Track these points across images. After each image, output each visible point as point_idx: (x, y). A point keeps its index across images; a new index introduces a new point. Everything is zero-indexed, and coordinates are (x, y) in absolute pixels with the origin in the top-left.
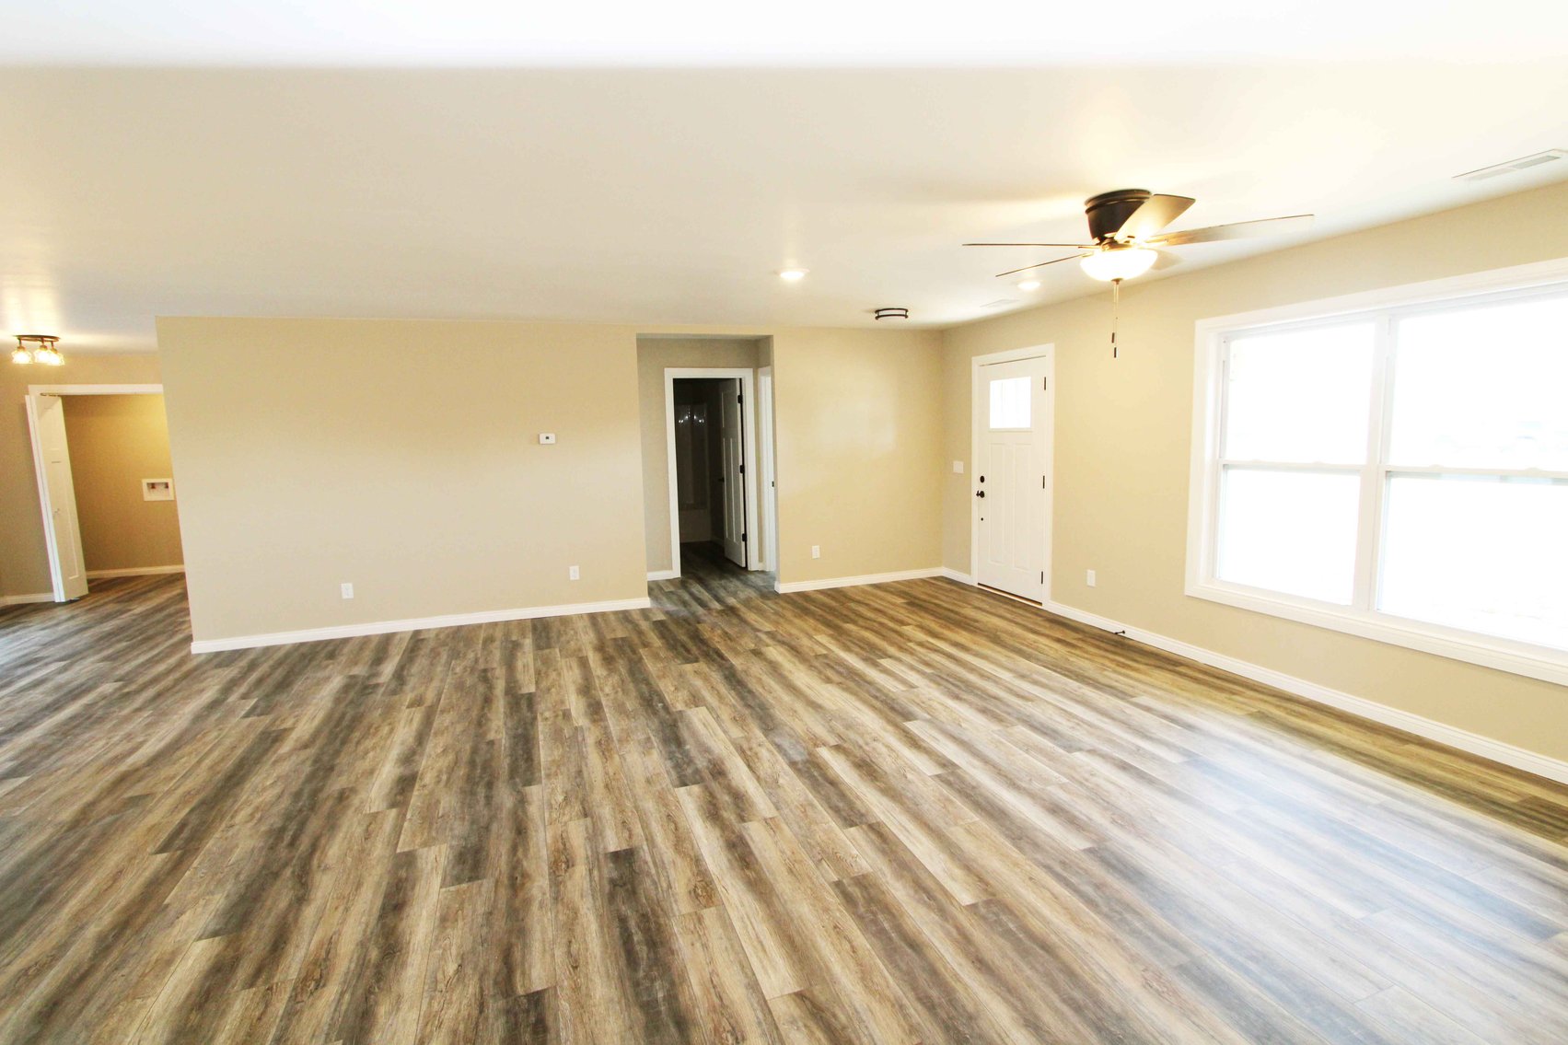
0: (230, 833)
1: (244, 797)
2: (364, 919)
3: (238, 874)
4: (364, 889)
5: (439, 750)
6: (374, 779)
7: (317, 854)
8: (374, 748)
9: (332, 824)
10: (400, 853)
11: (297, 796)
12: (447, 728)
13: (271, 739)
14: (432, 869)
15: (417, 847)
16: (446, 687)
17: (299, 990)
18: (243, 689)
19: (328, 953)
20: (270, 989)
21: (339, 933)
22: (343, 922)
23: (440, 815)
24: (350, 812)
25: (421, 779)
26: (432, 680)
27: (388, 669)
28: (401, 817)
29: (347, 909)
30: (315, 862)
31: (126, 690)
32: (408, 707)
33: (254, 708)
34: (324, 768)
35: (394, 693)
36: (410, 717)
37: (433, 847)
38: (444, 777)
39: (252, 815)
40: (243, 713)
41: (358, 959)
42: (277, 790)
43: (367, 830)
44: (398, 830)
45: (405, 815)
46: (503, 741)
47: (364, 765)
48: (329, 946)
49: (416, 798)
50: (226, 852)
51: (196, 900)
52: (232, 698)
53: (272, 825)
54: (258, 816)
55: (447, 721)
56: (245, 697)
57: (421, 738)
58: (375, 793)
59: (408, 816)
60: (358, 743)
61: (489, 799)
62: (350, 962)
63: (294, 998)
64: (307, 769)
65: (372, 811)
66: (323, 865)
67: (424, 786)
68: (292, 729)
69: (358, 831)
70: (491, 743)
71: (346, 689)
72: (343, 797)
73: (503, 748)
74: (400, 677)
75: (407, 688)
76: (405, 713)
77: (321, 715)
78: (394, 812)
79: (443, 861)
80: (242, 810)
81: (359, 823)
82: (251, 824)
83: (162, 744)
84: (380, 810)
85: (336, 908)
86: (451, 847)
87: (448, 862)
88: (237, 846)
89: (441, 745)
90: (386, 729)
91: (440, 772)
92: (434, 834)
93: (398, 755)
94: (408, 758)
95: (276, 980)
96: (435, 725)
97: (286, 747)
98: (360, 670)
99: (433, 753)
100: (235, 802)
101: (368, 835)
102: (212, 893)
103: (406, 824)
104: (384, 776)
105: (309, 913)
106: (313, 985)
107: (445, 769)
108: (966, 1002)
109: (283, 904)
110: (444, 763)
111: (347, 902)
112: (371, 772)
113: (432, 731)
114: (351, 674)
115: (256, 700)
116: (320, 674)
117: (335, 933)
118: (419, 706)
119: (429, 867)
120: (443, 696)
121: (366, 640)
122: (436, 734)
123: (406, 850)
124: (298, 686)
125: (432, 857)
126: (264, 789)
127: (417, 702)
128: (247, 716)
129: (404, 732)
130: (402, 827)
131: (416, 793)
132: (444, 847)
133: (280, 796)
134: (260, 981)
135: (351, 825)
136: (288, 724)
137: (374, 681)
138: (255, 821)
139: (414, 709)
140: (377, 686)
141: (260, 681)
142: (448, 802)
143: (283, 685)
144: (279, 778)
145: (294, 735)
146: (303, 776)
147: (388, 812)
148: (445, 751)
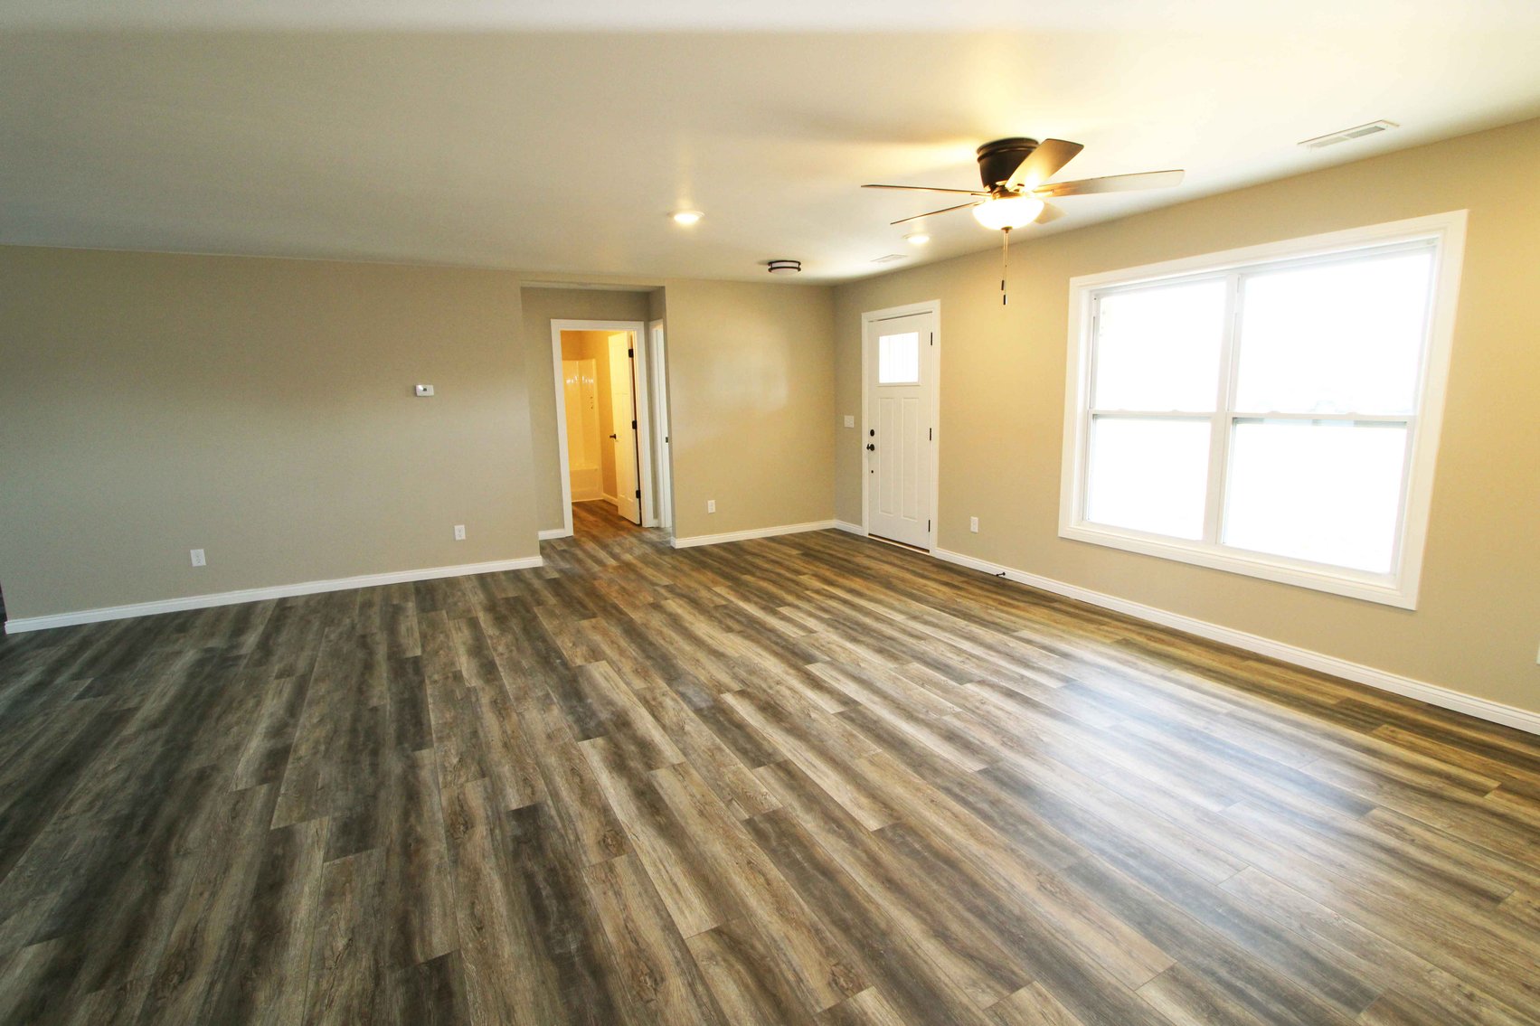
0: (64, 826)
1: (81, 785)
2: (234, 903)
3: (76, 870)
4: (234, 871)
5: (315, 720)
6: (240, 755)
7: (175, 840)
8: (238, 723)
9: (192, 806)
10: (275, 830)
11: (147, 779)
12: (323, 697)
13: (113, 721)
14: (313, 843)
15: (294, 822)
16: (320, 654)
17: (159, 986)
18: (75, 668)
19: (193, 942)
20: (124, 988)
21: (205, 920)
22: (210, 907)
23: (319, 786)
24: (213, 792)
25: (295, 751)
26: (302, 649)
27: (251, 640)
28: (274, 794)
29: (213, 894)
30: (173, 848)
32: (278, 677)
33: (89, 688)
34: (179, 748)
35: (260, 663)
36: (279, 689)
37: (313, 821)
38: (322, 748)
39: (91, 804)
40: (76, 694)
41: (230, 945)
42: (122, 775)
43: (234, 809)
44: (270, 807)
45: (278, 789)
46: (388, 707)
47: (225, 742)
48: (194, 936)
49: (290, 771)
50: (63, 845)
51: (23, 903)
52: (59, 681)
53: (118, 812)
54: (99, 804)
55: (323, 690)
56: (78, 676)
57: (293, 710)
58: (244, 767)
59: (283, 790)
60: (219, 718)
61: (374, 767)
62: (221, 949)
63: (154, 995)
64: (158, 749)
65: (239, 788)
66: (183, 850)
67: (300, 758)
68: (136, 709)
69: (223, 810)
70: (375, 710)
71: (200, 663)
72: (203, 778)
73: (388, 713)
74: (265, 648)
75: (275, 658)
76: (273, 684)
77: (172, 692)
78: (264, 789)
79: (325, 834)
80: (80, 797)
81: (224, 803)
84: (249, 787)
85: (201, 894)
86: (335, 819)
87: (331, 835)
88: (74, 838)
89: (317, 714)
90: (251, 703)
91: (317, 743)
92: (314, 808)
93: (267, 728)
94: (278, 731)
95: (129, 979)
96: (310, 694)
97: (130, 729)
98: (216, 643)
99: (307, 724)
100: (69, 791)
101: (235, 814)
102: (45, 892)
103: (279, 799)
104: (251, 751)
105: (168, 902)
106: (176, 979)
107: (322, 740)
108: (879, 921)
109: (135, 895)
110: (321, 733)
111: (215, 885)
112: (236, 748)
113: (306, 701)
114: (206, 647)
115: (89, 681)
116: (169, 649)
117: (199, 921)
118: (288, 676)
119: (309, 841)
120: (317, 665)
121: (222, 611)
122: (310, 705)
123: (281, 826)
124: (142, 663)
125: (312, 831)
126: (106, 775)
127: (285, 673)
128: (81, 697)
129: (272, 705)
130: (275, 802)
131: (289, 766)
132: (326, 819)
133: (127, 780)
134: (109, 982)
135: (215, 805)
136: (131, 704)
137: (235, 653)
138: (95, 809)
139: (283, 680)
140: (239, 657)
141: (94, 661)
142: (328, 772)
143: (126, 661)
144: (123, 761)
145: (140, 715)
146: (154, 757)
147: (258, 788)
148: (321, 721)
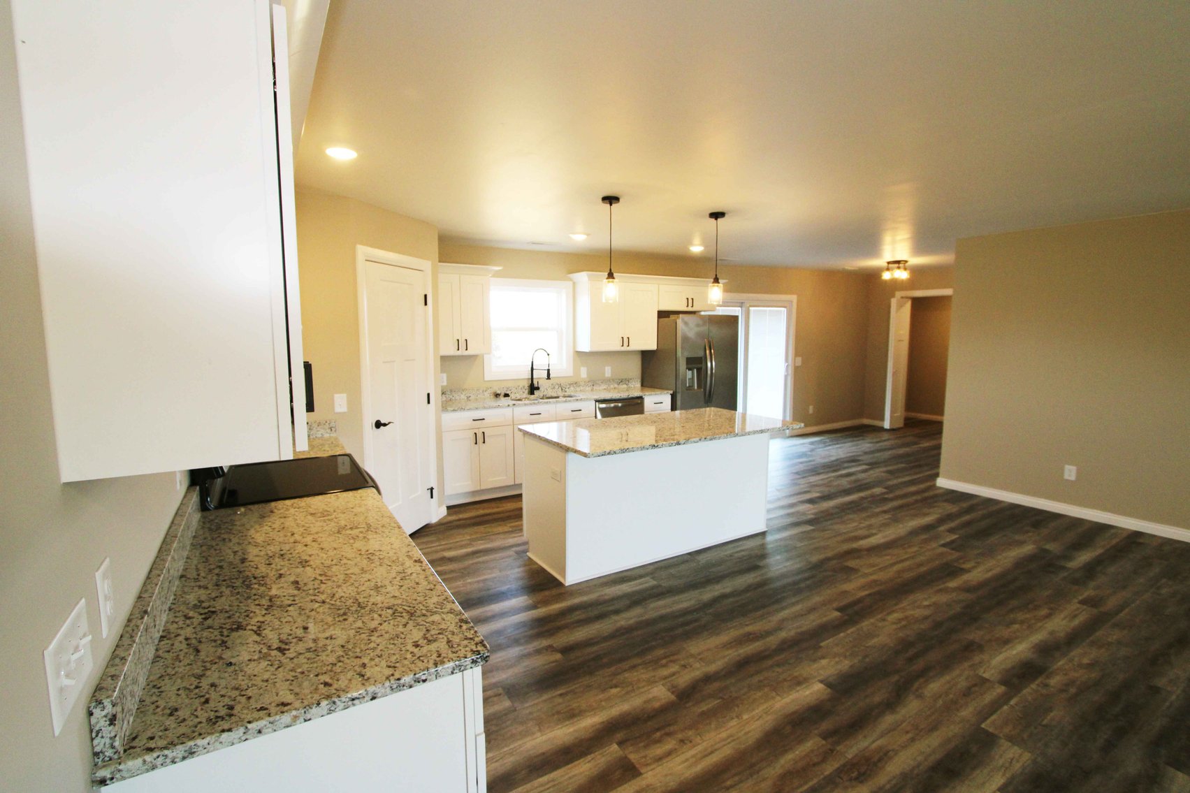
0: (880, 624)
1: (903, 605)
2: (919, 758)
3: (866, 656)
4: (936, 734)
5: (1086, 661)
6: (1004, 649)
7: (921, 680)
8: (1022, 622)
9: (946, 665)
10: (983, 728)
11: (938, 625)
12: (1110, 644)
13: (950, 570)
14: (1002, 766)
15: (1001, 735)
16: (1138, 602)
17: (845, 769)
18: (952, 525)
19: (880, 760)
20: (832, 751)
21: (896, 752)
22: (904, 747)
23: (1045, 722)
24: (966, 664)
25: (1048, 677)
26: (1124, 587)
27: (1084, 557)
28: (1005, 699)
29: (913, 740)
30: (916, 685)
31: (886, 496)
32: (1082, 602)
33: (952, 542)
34: (970, 615)
35: (1076, 582)
36: (1077, 612)
37: (1016, 748)
38: (1073, 690)
39: (900, 620)
40: (942, 542)
41: (895, 785)
42: (927, 612)
43: (969, 688)
44: (994, 707)
45: (1010, 698)
46: (1174, 697)
47: (1005, 632)
48: (884, 756)
49: (1030, 691)
50: (871, 635)
51: (835, 655)
52: (942, 528)
53: (908, 636)
54: (904, 623)
55: (1115, 637)
56: (951, 531)
57: (1073, 639)
58: (999, 661)
59: (1012, 702)
60: (1012, 610)
61: (1108, 747)
62: (889, 782)
63: (839, 771)
64: (958, 609)
65: (984, 675)
66: (920, 691)
67: (1046, 685)
68: (968, 571)
69: (963, 684)
70: (1156, 690)
71: (1031, 558)
72: (970, 648)
73: (1167, 704)
74: (1090, 570)
75: (1092, 584)
76: (1074, 606)
77: (997, 570)
78: (1001, 689)
79: (1017, 767)
80: (897, 612)
81: (967, 679)
82: (895, 626)
83: (882, 541)
84: (992, 679)
85: (907, 732)
86: (1034, 762)
87: (1022, 773)
88: (878, 636)
89: (1092, 656)
90: (1044, 612)
91: (1072, 683)
92: (1025, 736)
93: (1041, 641)
94: (1048, 650)
95: (838, 748)
96: (1099, 633)
97: (952, 584)
98: (1052, 547)
99: (1076, 659)
100: (896, 605)
101: (967, 693)
102: (845, 657)
103: (1005, 707)
104: (1014, 652)
105: (889, 719)
106: (854, 775)
107: (1078, 683)
109: (877, 699)
110: (1081, 675)
111: (918, 734)
112: (1006, 642)
113: (1091, 638)
114: (1044, 547)
115: (956, 536)
116: (1017, 537)
117: (893, 750)
118: (1092, 606)
119: (1001, 762)
120: (1127, 610)
121: (1078, 522)
122: (1093, 643)
123: (991, 730)
124: (993, 539)
125: (1010, 755)
126: (919, 607)
127: (1090, 602)
128: (944, 545)
129: (1059, 624)
130: (1001, 706)
131: (1033, 686)
132: (1027, 756)
133: (926, 618)
134: (830, 740)
135: (959, 676)
136: (967, 566)
137: (1063, 563)
138: (899, 626)
139: (1085, 607)
140: (1063, 568)
141: (968, 524)
142: (1058, 715)
143: (984, 533)
144: (935, 604)
145: (966, 577)
146: (951, 613)
147: (997, 685)
148: (1091, 666)
